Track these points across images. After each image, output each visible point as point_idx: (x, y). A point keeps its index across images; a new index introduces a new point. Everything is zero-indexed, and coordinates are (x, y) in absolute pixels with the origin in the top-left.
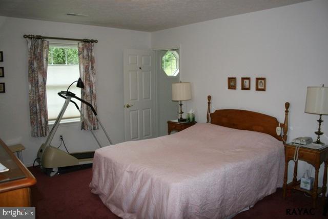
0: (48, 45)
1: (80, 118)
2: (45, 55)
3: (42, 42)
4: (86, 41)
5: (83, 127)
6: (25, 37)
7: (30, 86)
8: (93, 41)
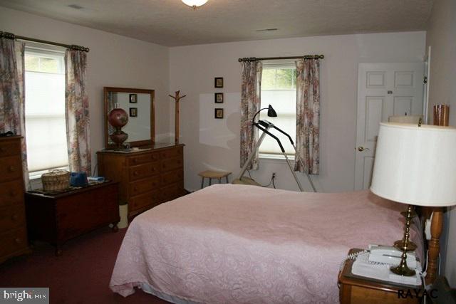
0: (261, 68)
1: (294, 156)
2: (258, 80)
3: (256, 65)
4: (308, 58)
5: (297, 168)
6: (240, 60)
7: (242, 113)
8: (317, 57)
